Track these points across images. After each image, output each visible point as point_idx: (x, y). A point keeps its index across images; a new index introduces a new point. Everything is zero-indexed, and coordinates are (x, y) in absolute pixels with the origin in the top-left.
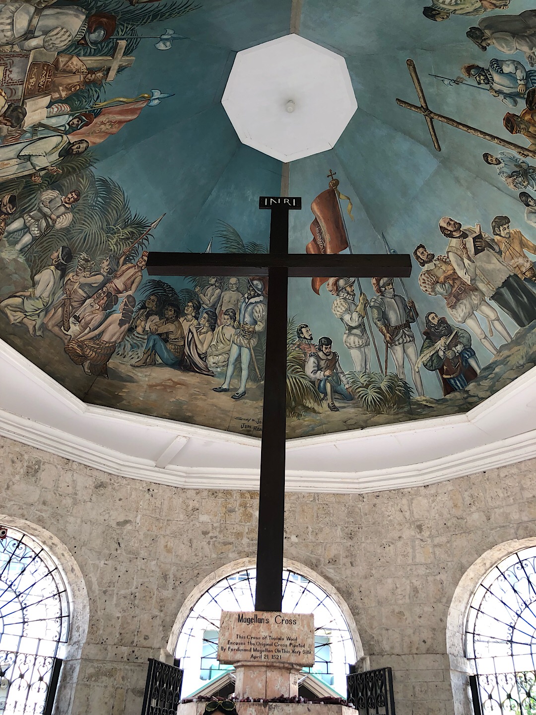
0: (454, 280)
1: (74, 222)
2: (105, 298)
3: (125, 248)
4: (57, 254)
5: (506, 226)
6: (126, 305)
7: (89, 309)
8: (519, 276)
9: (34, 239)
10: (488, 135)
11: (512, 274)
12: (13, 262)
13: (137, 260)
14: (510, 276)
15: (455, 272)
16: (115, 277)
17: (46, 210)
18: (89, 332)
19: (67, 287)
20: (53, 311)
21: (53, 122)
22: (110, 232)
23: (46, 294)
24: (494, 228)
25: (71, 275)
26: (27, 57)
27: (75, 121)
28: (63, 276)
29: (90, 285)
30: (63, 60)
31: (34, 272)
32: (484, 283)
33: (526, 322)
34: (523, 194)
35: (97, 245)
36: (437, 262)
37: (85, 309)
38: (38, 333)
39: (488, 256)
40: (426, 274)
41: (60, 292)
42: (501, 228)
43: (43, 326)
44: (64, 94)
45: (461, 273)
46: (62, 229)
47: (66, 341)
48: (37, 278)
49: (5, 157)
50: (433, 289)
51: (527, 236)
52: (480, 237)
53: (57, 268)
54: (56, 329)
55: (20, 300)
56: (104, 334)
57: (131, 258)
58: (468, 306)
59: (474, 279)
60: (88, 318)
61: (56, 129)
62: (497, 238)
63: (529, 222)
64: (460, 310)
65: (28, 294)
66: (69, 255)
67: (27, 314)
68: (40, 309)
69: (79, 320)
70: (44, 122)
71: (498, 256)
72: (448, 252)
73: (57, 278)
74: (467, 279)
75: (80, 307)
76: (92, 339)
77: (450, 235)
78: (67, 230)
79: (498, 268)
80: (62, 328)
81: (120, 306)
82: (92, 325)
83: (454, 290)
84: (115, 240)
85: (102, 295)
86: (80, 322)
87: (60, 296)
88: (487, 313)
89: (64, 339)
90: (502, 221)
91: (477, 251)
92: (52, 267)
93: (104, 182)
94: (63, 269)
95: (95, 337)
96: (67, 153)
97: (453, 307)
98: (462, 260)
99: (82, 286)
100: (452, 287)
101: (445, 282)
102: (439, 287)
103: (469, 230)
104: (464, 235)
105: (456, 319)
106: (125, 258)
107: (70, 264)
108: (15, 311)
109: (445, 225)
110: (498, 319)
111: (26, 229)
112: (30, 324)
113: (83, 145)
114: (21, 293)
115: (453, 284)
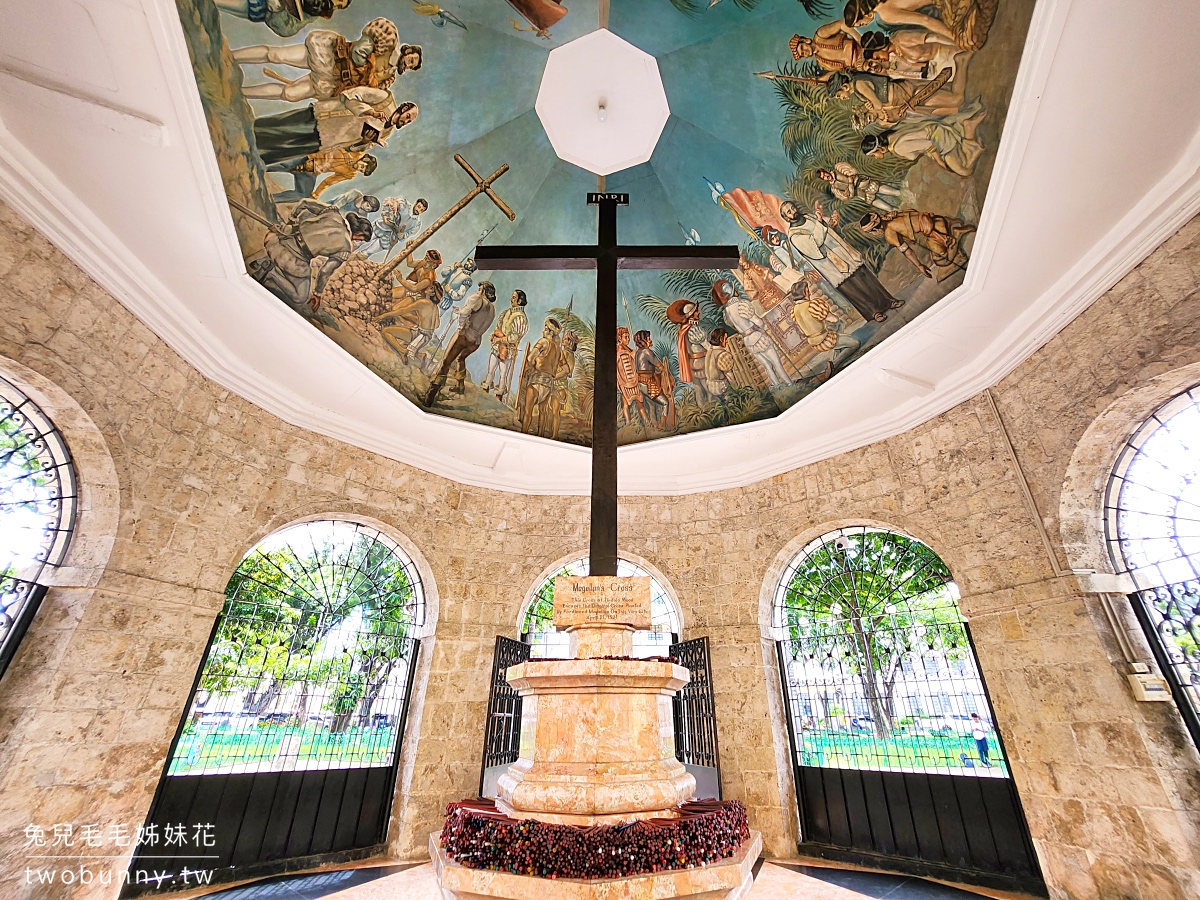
0: (361, 76)
1: (839, 160)
2: (875, 57)
3: (814, 88)
4: (876, 153)
5: (364, 170)
6: (861, 17)
7: (903, 65)
8: (314, 155)
9: (880, 184)
10: (438, 228)
11: (320, 148)
12: (914, 189)
13: (809, 60)
14: (320, 145)
15: (367, 84)
16: (845, 68)
17: (851, 190)
18: (933, 33)
19: (898, 117)
20: (936, 111)
21: (786, 260)
22: (816, 118)
23: (923, 135)
24: (371, 158)
25: (882, 124)
26: (765, 317)
27: (774, 242)
28: (891, 131)
29: (876, 92)
30: (752, 295)
31: (908, 164)
32: (333, 111)
33: (259, 130)
34: (376, 207)
35: (836, 120)
36: (391, 72)
37: (907, 70)
38: (977, 107)
39: (354, 136)
40: (392, 43)
41: (909, 120)
42: (366, 164)
43: (964, 107)
44: (766, 272)
45: (361, 91)
46: (853, 166)
47: (967, 57)
48: (912, 158)
49: (832, 267)
50: (372, 36)
51: (343, 182)
52: (375, 140)
53: (887, 144)
54: (957, 87)
55: (947, 159)
56: (920, 5)
57: (814, 69)
58: (322, 69)
59: (344, 103)
60: (914, 54)
61: (789, 250)
62: (362, 154)
63: (352, 191)
64: (324, 51)
65: (935, 155)
66: (867, 141)
67: (959, 139)
68: (944, 129)
69: (925, 65)
70: (790, 265)
71: (346, 146)
72: (390, 93)
73: (897, 135)
74: (351, 93)
75: (907, 80)
76: (939, 19)
77: (399, 111)
78: (849, 160)
79: (337, 137)
80: (950, 80)
81: (869, 23)
82: (919, 38)
83: (352, 66)
84: (817, 105)
85: (874, 65)
86: (927, 62)
87: (913, 116)
88: (298, 87)
89: (965, 65)
90: (371, 167)
91: (367, 127)
92: (890, 149)
93: (793, 157)
94: (884, 136)
95: (932, 16)
96: (799, 219)
97: (334, 45)
98: (371, 104)
99: (884, 101)
100: (356, 66)
101: (368, 62)
102: (368, 47)
103: (388, 133)
104: (388, 125)
105: (317, 34)
106: (821, 75)
107: (874, 133)
108: (965, 155)
109: (410, 112)
110: (282, 96)
111: (878, 195)
112: (970, 128)
113: (785, 209)
114: (939, 162)
115: (358, 71)
